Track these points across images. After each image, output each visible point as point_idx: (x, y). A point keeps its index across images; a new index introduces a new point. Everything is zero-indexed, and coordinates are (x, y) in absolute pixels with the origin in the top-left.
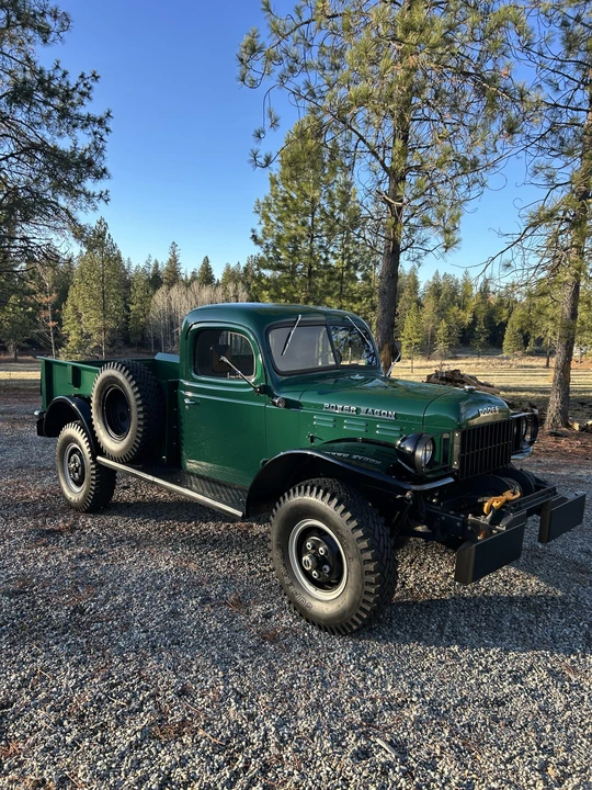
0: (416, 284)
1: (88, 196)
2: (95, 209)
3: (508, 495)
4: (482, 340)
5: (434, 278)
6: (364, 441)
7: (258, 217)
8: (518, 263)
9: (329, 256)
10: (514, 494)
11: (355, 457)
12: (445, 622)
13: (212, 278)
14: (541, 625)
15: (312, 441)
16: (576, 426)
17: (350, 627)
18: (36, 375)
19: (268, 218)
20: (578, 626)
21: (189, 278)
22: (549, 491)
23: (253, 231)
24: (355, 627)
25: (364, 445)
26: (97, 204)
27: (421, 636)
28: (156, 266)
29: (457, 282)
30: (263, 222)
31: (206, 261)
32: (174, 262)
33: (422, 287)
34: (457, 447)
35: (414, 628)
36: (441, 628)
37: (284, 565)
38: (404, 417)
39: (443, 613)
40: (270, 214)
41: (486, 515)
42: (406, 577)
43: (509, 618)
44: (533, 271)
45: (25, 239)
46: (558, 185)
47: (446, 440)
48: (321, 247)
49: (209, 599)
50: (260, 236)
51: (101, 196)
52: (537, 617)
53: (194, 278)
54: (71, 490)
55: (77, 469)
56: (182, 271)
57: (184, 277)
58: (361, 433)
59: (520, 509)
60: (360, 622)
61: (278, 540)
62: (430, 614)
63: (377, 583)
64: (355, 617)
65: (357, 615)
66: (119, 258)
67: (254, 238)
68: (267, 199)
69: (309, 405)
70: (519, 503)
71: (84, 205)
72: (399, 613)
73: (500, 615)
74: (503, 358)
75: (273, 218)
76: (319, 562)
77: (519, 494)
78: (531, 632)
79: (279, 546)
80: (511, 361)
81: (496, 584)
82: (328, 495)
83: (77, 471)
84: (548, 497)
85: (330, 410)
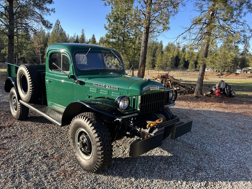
0: (162, 46)
1: (48, 10)
2: (50, 15)
3: (157, 121)
4: (182, 65)
5: (168, 45)
6: (108, 98)
7: (107, 20)
8: (188, 37)
9: (131, 35)
10: (160, 121)
11: (104, 104)
12: (133, 168)
13: (95, 41)
14: (169, 170)
15: (89, 98)
16: (204, 94)
17: (94, 171)
18: (6, 70)
19: (110, 21)
20: (183, 171)
21: (88, 41)
22: (176, 120)
23: (105, 25)
24: (95, 171)
25: (107, 100)
26: (50, 13)
27: (122, 173)
28: (77, 37)
29: (175, 46)
30: (108, 22)
31: (94, 36)
32: (83, 36)
33: (164, 47)
34: (139, 102)
35: (121, 170)
36: (131, 170)
37: (73, 145)
38: (121, 89)
39: (134, 165)
40: (110, 20)
41: (148, 129)
42: (126, 149)
43: (158, 167)
44: (193, 41)
45: (26, 24)
46: (204, 11)
47: (134, 99)
48: (127, 31)
49: (47, 156)
50: (107, 27)
51: (52, 10)
52: (168, 167)
53: (90, 41)
54: (14, 112)
55: (15, 104)
56: (86, 39)
57: (86, 41)
58: (106, 95)
59: (162, 127)
60: (97, 169)
61: (71, 135)
62: (129, 164)
63: (102, 155)
64: (94, 167)
65: (95, 166)
66: (64, 33)
67: (105, 27)
68: (110, 14)
69: (88, 83)
70: (162, 124)
71: (46, 13)
72: (118, 163)
73: (155, 166)
74: (188, 71)
75: (112, 21)
76: (84, 145)
77: (162, 121)
78: (164, 173)
79: (72, 138)
80: (191, 73)
81: (158, 152)
82: (87, 119)
83: (15, 105)
84: (175, 122)
85: (95, 86)
